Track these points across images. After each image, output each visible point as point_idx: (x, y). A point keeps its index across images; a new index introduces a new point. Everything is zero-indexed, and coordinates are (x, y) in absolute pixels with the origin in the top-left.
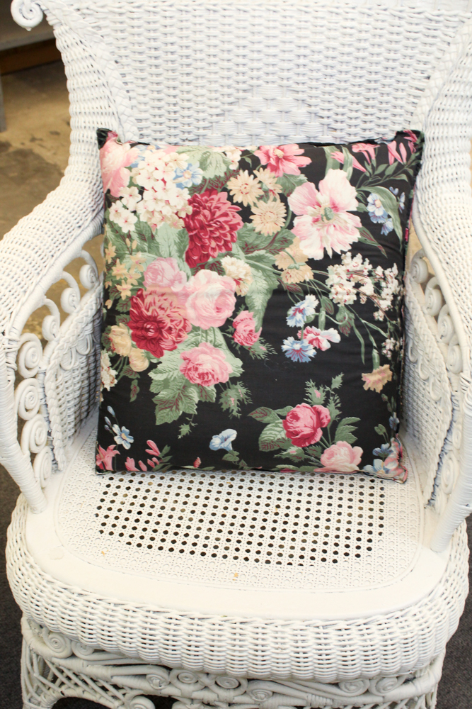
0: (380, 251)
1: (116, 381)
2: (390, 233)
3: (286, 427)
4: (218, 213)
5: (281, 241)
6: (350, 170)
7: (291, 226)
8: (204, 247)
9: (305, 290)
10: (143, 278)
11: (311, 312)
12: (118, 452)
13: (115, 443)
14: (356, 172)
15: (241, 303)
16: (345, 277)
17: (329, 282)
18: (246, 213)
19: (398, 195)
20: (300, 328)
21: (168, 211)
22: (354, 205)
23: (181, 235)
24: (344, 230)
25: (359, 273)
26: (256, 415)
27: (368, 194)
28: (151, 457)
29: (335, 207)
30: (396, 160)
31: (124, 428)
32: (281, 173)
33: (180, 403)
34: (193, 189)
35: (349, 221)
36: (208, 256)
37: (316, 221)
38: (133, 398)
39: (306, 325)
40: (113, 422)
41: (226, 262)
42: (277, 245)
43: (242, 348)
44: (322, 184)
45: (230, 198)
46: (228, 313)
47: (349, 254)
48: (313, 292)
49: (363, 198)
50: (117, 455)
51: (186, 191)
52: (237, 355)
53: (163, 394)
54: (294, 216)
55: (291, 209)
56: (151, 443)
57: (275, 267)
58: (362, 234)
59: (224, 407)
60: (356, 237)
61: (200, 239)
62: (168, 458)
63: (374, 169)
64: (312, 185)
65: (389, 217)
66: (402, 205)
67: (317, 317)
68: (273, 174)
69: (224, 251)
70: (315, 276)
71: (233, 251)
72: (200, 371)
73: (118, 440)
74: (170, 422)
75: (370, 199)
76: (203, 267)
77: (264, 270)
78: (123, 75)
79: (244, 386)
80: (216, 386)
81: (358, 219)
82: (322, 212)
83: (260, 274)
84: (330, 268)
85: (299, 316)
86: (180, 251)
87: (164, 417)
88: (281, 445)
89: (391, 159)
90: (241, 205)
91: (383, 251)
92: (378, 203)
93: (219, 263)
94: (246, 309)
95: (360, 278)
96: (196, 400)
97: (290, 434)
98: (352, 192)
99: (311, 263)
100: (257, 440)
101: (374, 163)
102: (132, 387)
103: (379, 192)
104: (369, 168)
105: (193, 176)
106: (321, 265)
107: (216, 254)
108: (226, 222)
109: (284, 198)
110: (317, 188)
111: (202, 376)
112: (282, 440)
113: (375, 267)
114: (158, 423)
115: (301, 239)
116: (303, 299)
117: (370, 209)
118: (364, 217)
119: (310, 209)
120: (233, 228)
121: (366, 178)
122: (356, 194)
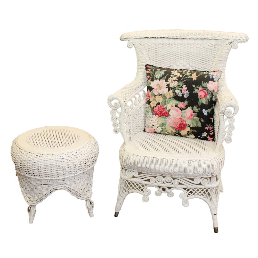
0: (168, 75)
1: (193, 135)
2: (164, 73)
3: (203, 98)
4: (158, 110)
6: (151, 81)
7: (161, 94)
8: (165, 113)
9: (174, 92)
10: (171, 127)
11: (179, 91)
12: (208, 136)
13: (206, 136)
15: (176, 106)
16: (172, 83)
17: (173, 87)
18: (158, 104)
19: (157, 71)
20: (182, 94)
21: (157, 120)
22: (158, 81)
23: (162, 118)
24: (162, 83)
25: (171, 80)
26: (200, 104)
27: (156, 78)
28: (209, 129)
29: (158, 85)
30: (150, 71)
31: (202, 134)
32: (151, 96)
33: (197, 121)
34: (153, 114)
35: (161, 82)
36: (167, 112)
37: (160, 89)
38: (196, 131)
39: (182, 92)
40: (201, 136)
41: (168, 109)
42: (165, 98)
43: (186, 107)
44: (153, 88)
45: (155, 107)
46: (178, 109)
47: (167, 82)
48: (175, 90)
50: (209, 136)
51: (153, 116)
52: (187, 108)
53: (195, 125)
54: (159, 94)
55: (158, 94)
56: (206, 128)
57: (169, 98)
58: (164, 79)
59: (198, 111)
60: (164, 81)
61: (163, 114)
62: (209, 125)
63: (151, 76)
64: (153, 89)
65: (161, 73)
66: (159, 70)
67: (180, 90)
68: (151, 97)
69: (166, 109)
70: (171, 90)
71: (166, 107)
72: (190, 116)
73: (205, 136)
74: (201, 124)
75: (157, 77)
76: (169, 114)
77: (170, 101)
79: (194, 107)
80: (194, 113)
81: (160, 80)
82: (159, 88)
83: (170, 102)
84: (170, 87)
85: (179, 94)
86: (165, 118)
87: (200, 125)
88: (207, 99)
89: (150, 72)
90: (156, 105)
92: (158, 76)
93: (168, 110)
94: (178, 105)
95: (173, 80)
96: (196, 117)
97: (204, 97)
98: (155, 81)
99: (169, 90)
100: (205, 105)
101: (150, 76)
102: (194, 131)
103: (156, 75)
104: (151, 77)
105: (151, 114)
107: (166, 111)
108: (160, 108)
109: (155, 96)
110: (154, 88)
111: (191, 116)
112: (206, 99)
113: (171, 77)
114: (201, 126)
115: (164, 92)
116: (176, 93)
117: (159, 77)
119: (158, 90)
120: (161, 107)
121: (153, 78)
122: (155, 80)
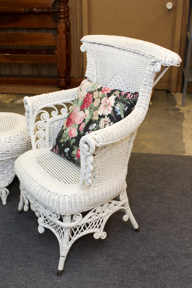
0: (114, 118)
1: (61, 131)
2: (119, 115)
3: (77, 152)
4: (89, 99)
5: (96, 109)
6: (116, 96)
7: (99, 106)
8: (84, 106)
9: (95, 122)
10: (73, 110)
11: (94, 127)
14: (117, 97)
15: (84, 121)
16: (104, 121)
17: (100, 122)
18: (94, 100)
19: (126, 107)
20: (90, 130)
21: (83, 96)
22: (113, 105)
23: (82, 102)
24: (108, 110)
25: (107, 122)
26: (74, 147)
27: (117, 103)
28: (57, 149)
29: (109, 104)
30: (128, 98)
32: (103, 93)
33: (65, 139)
34: (88, 92)
35: (110, 108)
36: (84, 108)
37: (104, 106)
38: (60, 135)
39: (92, 130)
41: (86, 110)
42: (95, 109)
43: (79, 131)
44: (109, 98)
45: (93, 96)
46: (81, 122)
47: (107, 116)
49: (115, 104)
50: (53, 147)
51: (87, 92)
52: (78, 132)
53: (64, 136)
54: (101, 104)
55: (101, 102)
56: (58, 146)
57: (93, 114)
58: (111, 112)
59: (70, 143)
60: (110, 113)
61: (85, 104)
62: (59, 151)
63: (121, 98)
64: (107, 97)
65: (120, 111)
66: (126, 110)
67: (94, 129)
68: (102, 93)
69: (87, 108)
70: (99, 119)
71: (88, 108)
72: (71, 133)
75: (117, 105)
76: (82, 110)
77: (91, 114)
78: (96, 66)
79: (75, 140)
80: (72, 138)
81: (112, 108)
82: (106, 105)
83: (90, 115)
84: (102, 118)
85: (92, 127)
86: (80, 105)
88: (75, 156)
89: (127, 97)
90: (93, 98)
91: (115, 119)
92: (118, 106)
93: (85, 110)
94: (84, 122)
95: (107, 123)
96: (67, 139)
97: (77, 154)
99: (99, 116)
100: (71, 153)
101: (123, 97)
102: (61, 133)
103: (120, 104)
104: (121, 97)
105: (89, 89)
106: (101, 117)
107: (85, 108)
108: (90, 101)
109: (101, 99)
111: (71, 134)
113: (111, 122)
114: (60, 142)
115: (100, 110)
116: (94, 124)
117: (116, 107)
118: (114, 108)
119: (104, 103)
120: (90, 103)
121: (119, 99)
122: (114, 102)
